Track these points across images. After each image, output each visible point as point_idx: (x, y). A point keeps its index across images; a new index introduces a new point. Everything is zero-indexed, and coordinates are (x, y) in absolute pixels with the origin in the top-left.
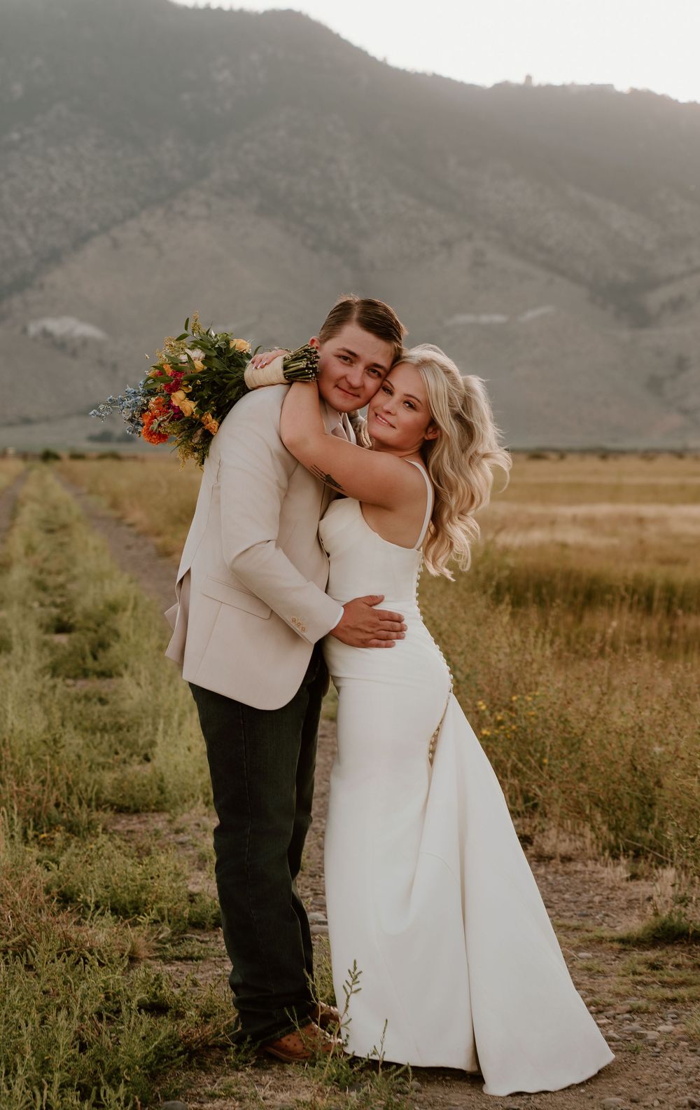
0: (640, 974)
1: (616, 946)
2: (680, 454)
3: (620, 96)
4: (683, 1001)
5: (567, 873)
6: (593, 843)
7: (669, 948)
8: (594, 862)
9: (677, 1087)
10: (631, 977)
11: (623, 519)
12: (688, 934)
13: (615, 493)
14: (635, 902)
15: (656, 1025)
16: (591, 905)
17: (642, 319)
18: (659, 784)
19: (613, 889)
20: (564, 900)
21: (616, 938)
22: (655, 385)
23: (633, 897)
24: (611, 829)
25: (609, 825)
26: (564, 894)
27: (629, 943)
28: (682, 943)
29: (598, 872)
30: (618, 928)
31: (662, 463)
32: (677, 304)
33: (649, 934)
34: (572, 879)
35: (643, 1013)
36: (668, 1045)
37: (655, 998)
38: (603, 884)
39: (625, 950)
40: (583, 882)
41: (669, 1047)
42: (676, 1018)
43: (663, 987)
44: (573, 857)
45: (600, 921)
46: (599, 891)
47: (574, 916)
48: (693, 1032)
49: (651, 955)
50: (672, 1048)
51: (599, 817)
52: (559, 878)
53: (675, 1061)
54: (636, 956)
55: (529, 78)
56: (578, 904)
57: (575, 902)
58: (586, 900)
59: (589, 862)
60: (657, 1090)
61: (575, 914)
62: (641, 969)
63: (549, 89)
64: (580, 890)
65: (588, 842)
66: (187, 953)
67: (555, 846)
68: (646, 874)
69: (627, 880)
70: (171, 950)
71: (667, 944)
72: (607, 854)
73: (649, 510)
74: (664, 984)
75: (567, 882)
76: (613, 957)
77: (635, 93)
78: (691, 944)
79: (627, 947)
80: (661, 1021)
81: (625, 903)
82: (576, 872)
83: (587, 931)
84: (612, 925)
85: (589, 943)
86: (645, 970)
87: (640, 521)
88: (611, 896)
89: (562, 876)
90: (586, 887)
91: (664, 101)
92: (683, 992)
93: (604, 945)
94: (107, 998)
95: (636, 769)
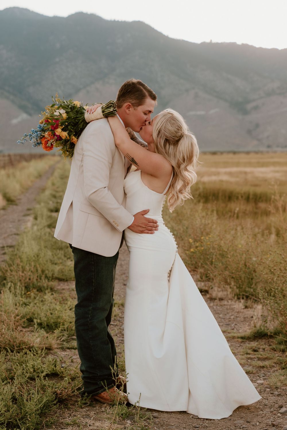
0: (249, 354)
1: (240, 340)
2: (256, 153)
3: (238, 45)
4: (267, 368)
5: (221, 305)
6: (230, 293)
7: (260, 340)
8: (231, 300)
9: (266, 413)
10: (246, 356)
11: (241, 173)
12: (267, 335)
13: (238, 164)
14: (247, 318)
15: (257, 380)
16: (230, 320)
17: (245, 112)
18: (255, 271)
19: (238, 312)
20: (220, 317)
21: (239, 337)
22: (249, 132)
23: (246, 316)
24: (237, 288)
25: (237, 286)
26: (220, 315)
27: (244, 339)
28: (265, 338)
29: (233, 305)
30: (240, 331)
31: (252, 155)
32: (256, 108)
33: (252, 335)
34: (223, 307)
35: (251, 374)
36: (261, 390)
37: (256, 366)
38: (234, 310)
39: (243, 342)
40: (227, 309)
41: (262, 391)
42: (264, 376)
43: (259, 360)
44: (223, 298)
45: (233, 327)
46: (233, 313)
47: (224, 325)
48: (271, 384)
49: (254, 344)
50: (263, 392)
51: (233, 284)
52: (218, 307)
53: (265, 399)
54: (248, 345)
55: (211, 40)
56: (225, 319)
57: (224, 319)
58: (228, 318)
59: (229, 301)
60: (258, 415)
61: (224, 324)
62: (249, 351)
63: (217, 44)
64: (226, 313)
65: (229, 293)
66: (72, 346)
67: (217, 295)
68: (250, 306)
69: (243, 309)
70: (66, 345)
71: (260, 338)
72: (236, 298)
73: (248, 169)
74: (259, 359)
75: (221, 309)
76: (239, 346)
77: (243, 44)
78: (269, 339)
79: (244, 340)
80: (258, 378)
81: (243, 319)
82: (224, 305)
83: (229, 333)
84: (238, 329)
85: (229, 338)
86: (251, 352)
87: (246, 173)
88: (238, 316)
89: (219, 306)
90: (228, 311)
91: (252, 47)
92: (267, 363)
93: (235, 340)
94: (34, 371)
95: (246, 266)
